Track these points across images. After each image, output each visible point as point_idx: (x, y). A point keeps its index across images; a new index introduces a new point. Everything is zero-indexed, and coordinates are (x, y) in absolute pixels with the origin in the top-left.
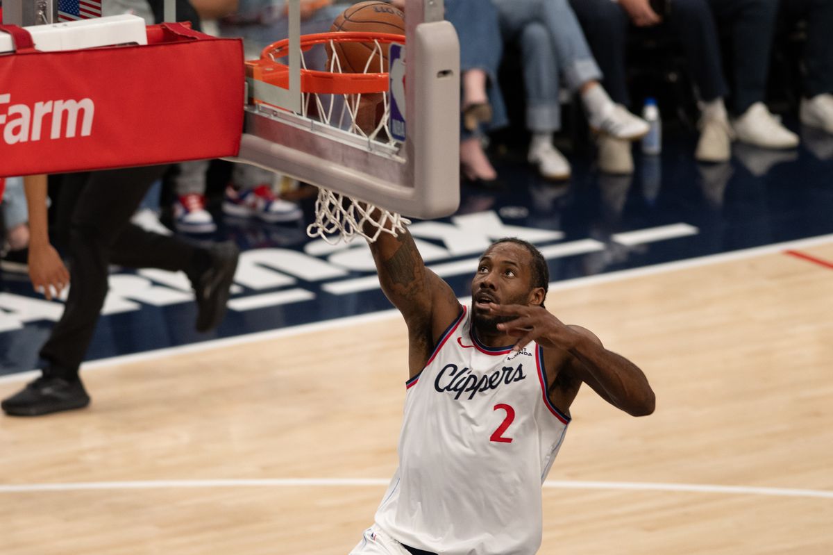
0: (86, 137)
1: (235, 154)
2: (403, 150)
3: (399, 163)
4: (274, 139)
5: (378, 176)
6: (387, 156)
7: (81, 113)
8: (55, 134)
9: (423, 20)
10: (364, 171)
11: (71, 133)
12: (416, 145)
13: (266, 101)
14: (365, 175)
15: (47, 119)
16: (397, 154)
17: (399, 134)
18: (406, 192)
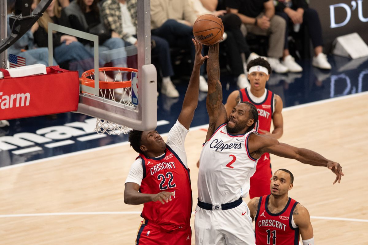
0: (28, 106)
1: (76, 110)
2: (137, 108)
3: (136, 113)
4: (90, 105)
5: (128, 117)
6: (131, 110)
7: (26, 98)
8: (18, 105)
9: (144, 64)
10: (123, 115)
11: (23, 105)
12: (142, 106)
13: (87, 91)
14: (123, 116)
15: (15, 100)
16: (135, 109)
17: (135, 103)
18: (139, 122)
